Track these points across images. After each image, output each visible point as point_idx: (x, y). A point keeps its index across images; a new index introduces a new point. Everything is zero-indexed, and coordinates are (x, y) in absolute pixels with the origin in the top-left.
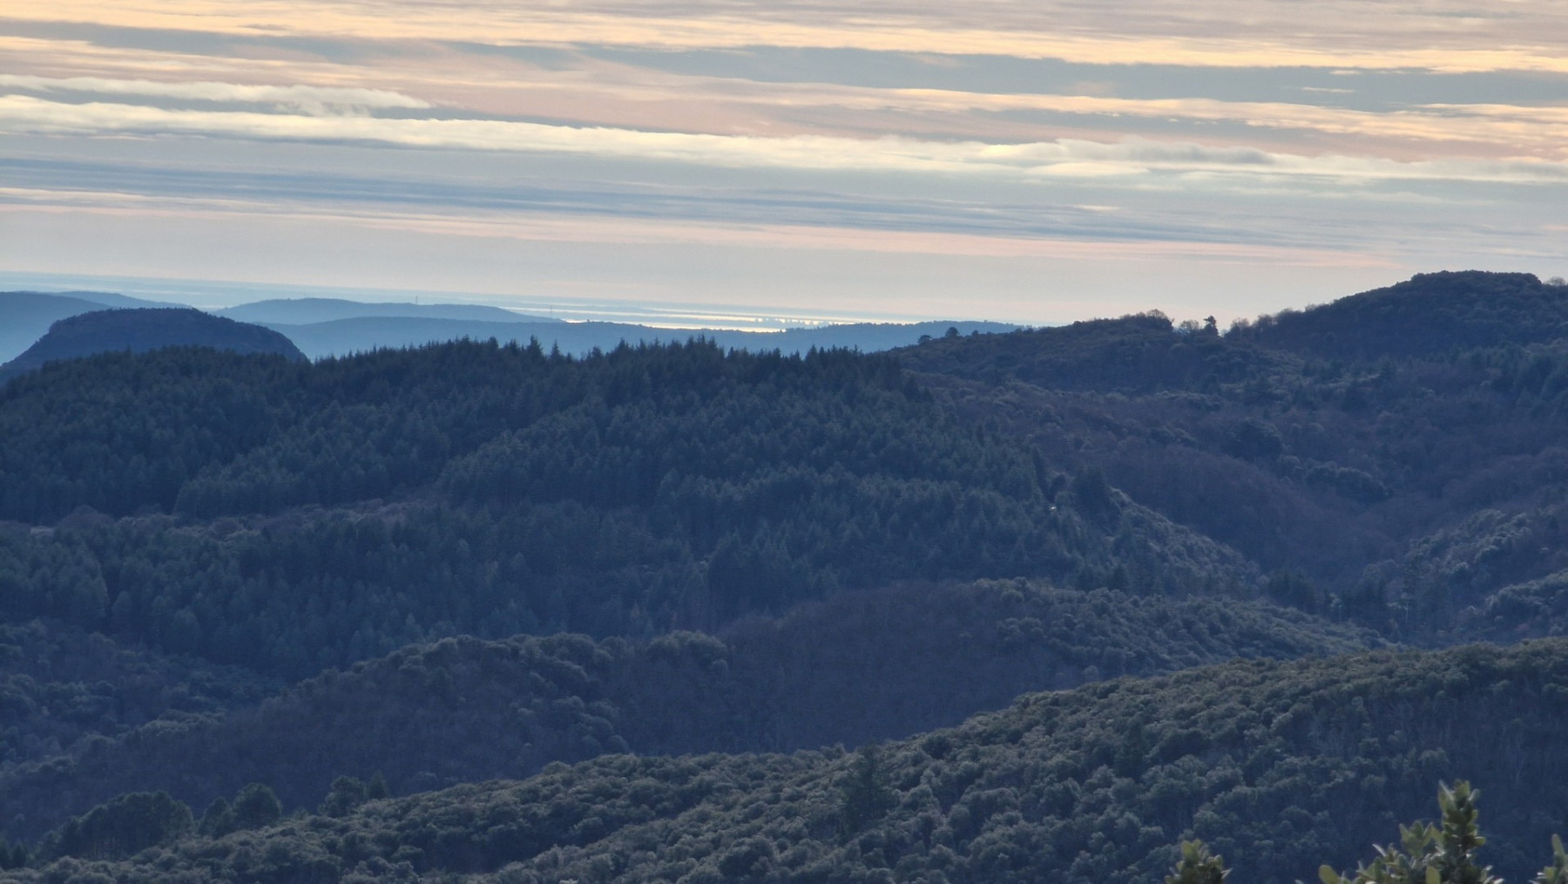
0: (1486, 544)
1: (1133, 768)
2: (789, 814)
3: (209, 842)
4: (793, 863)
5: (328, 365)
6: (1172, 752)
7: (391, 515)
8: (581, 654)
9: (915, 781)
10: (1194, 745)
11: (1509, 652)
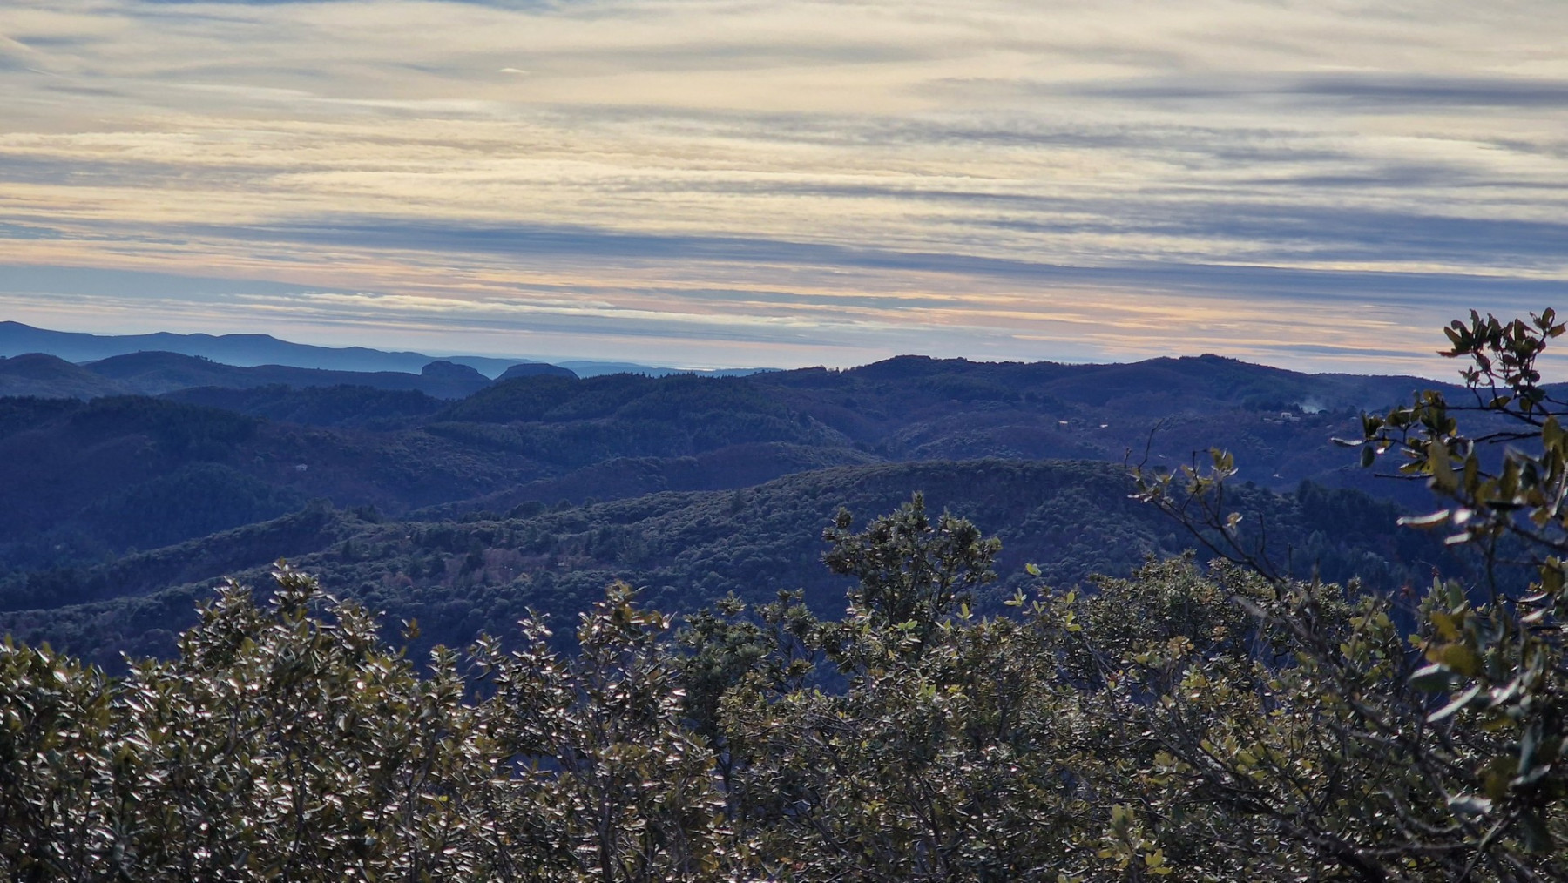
0: (916, 432)
1: (814, 497)
2: (716, 509)
3: (551, 515)
4: (716, 523)
5: (585, 379)
6: (826, 491)
7: (602, 422)
8: (657, 462)
9: (751, 500)
10: (832, 490)
11: (920, 464)
